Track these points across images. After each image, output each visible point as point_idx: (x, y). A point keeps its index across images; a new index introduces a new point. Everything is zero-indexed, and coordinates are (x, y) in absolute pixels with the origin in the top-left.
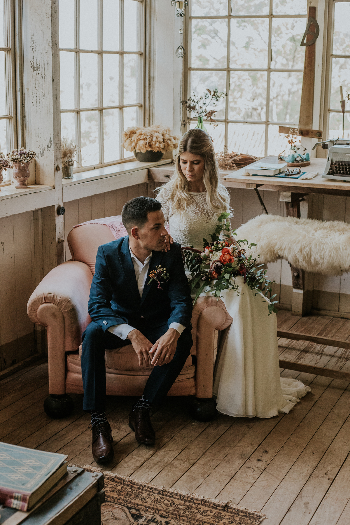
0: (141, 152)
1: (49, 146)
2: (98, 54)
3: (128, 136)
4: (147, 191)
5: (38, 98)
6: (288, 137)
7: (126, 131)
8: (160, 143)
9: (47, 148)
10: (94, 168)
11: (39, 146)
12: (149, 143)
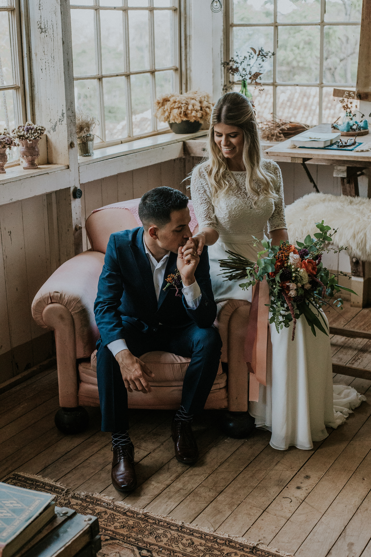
0: (176, 123)
1: (61, 119)
2: (123, 10)
3: (160, 105)
4: (185, 166)
5: (47, 64)
6: (342, 102)
7: (159, 99)
8: (197, 112)
9: (59, 122)
10: (121, 142)
11: (51, 119)
12: (184, 112)
